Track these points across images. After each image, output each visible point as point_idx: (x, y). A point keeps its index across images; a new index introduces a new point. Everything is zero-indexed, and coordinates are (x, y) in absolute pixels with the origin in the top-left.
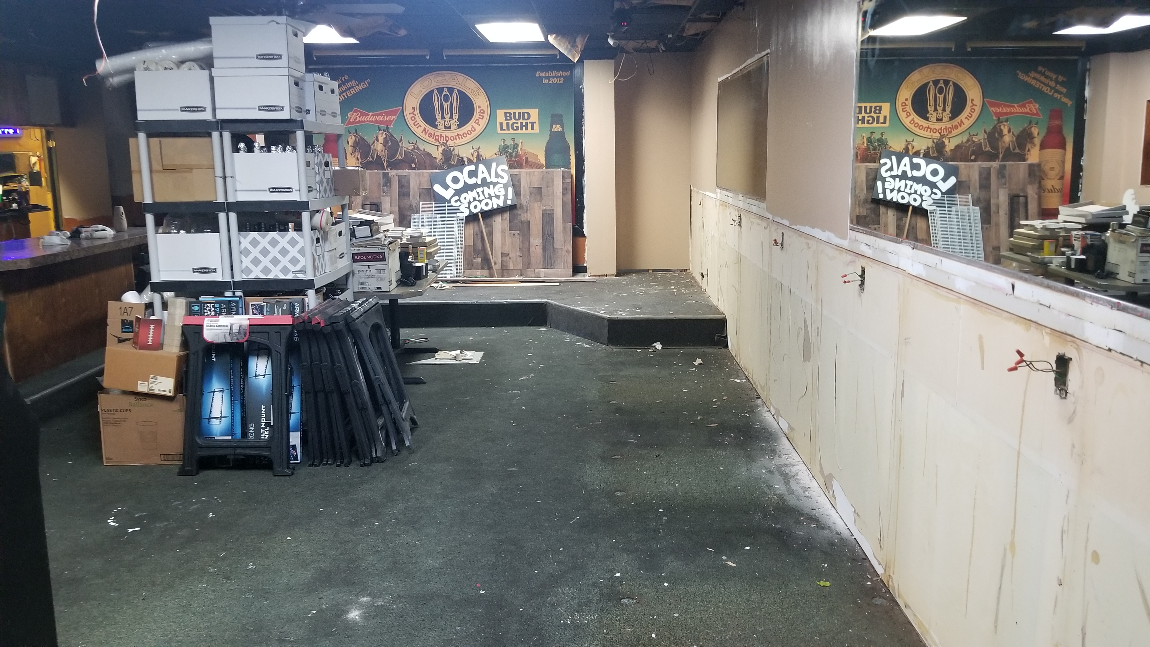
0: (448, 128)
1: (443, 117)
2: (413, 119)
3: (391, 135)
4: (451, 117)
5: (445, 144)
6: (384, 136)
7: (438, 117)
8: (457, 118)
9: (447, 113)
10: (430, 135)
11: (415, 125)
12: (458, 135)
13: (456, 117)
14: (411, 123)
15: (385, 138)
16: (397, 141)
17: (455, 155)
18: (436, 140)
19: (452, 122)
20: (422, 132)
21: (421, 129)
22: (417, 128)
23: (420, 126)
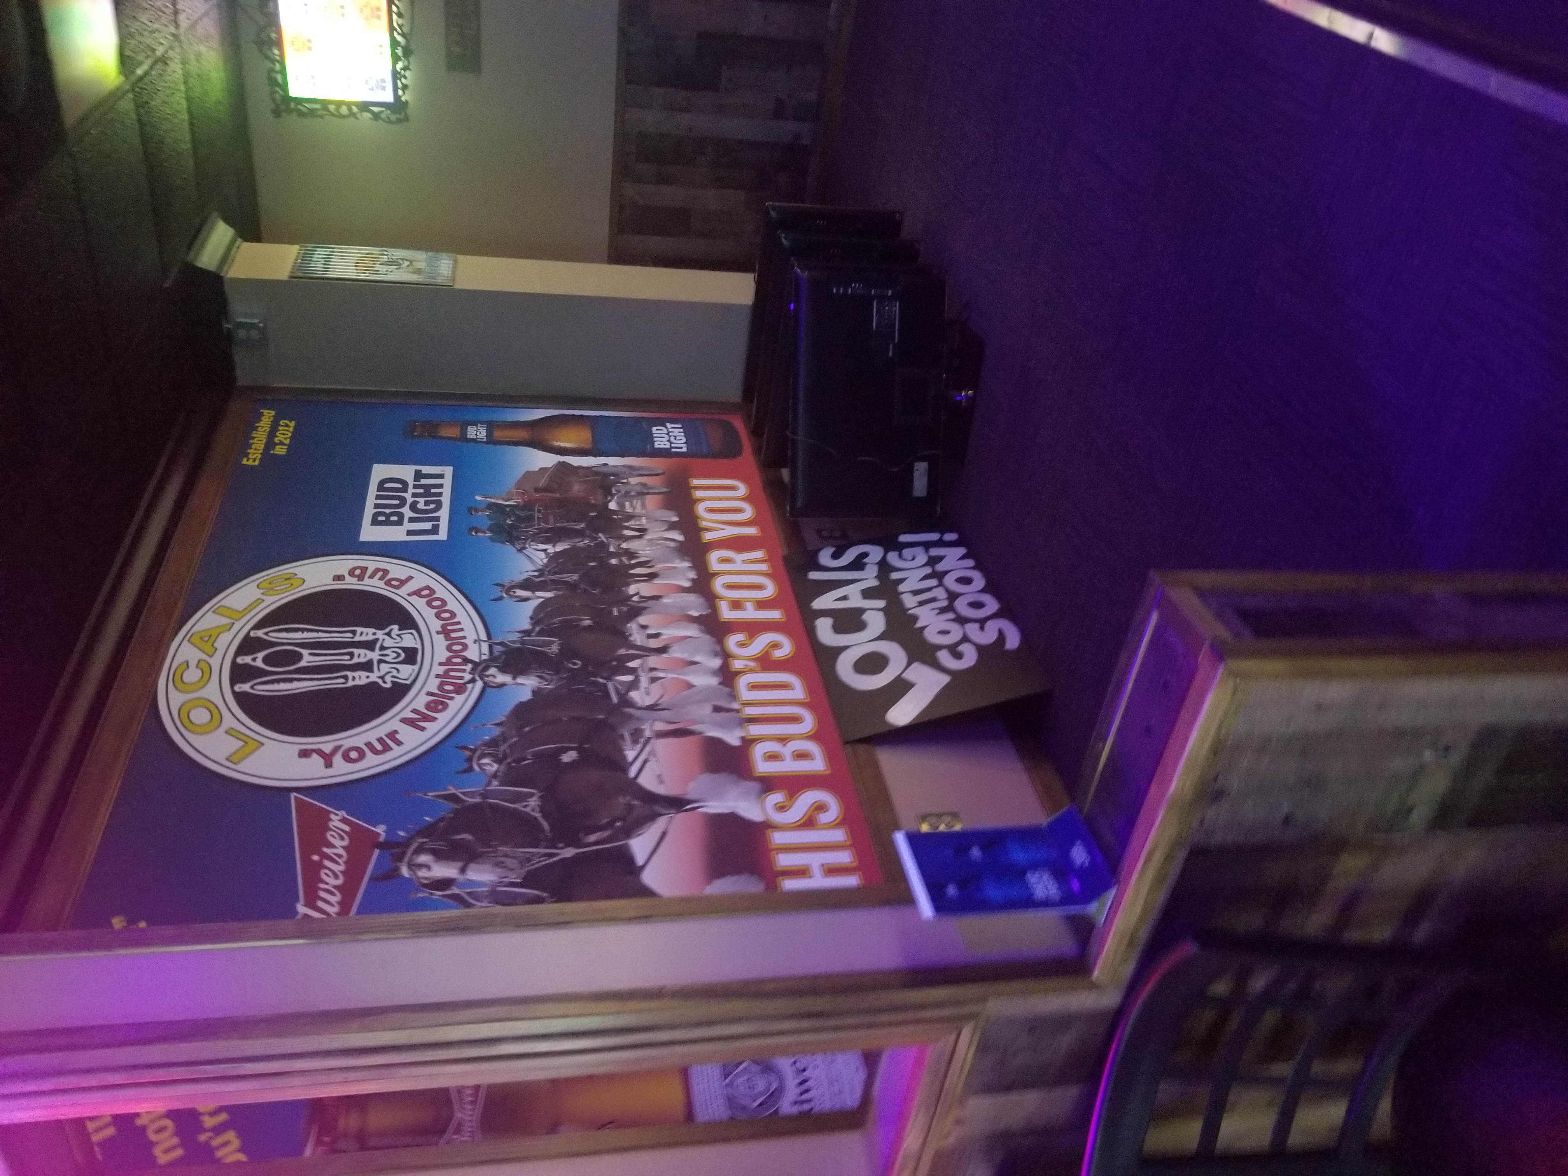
1: (367, 666)
2: (354, 755)
4: (370, 645)
5: (480, 668)
7: (361, 678)
8: (371, 631)
9: (348, 657)
10: (438, 704)
11: (387, 748)
12: (445, 632)
13: (366, 634)
14: (373, 764)
15: (439, 855)
16: (456, 812)
17: (523, 642)
18: (460, 689)
19: (388, 642)
20: (422, 729)
21: (407, 734)
22: (399, 743)
23: (392, 735)
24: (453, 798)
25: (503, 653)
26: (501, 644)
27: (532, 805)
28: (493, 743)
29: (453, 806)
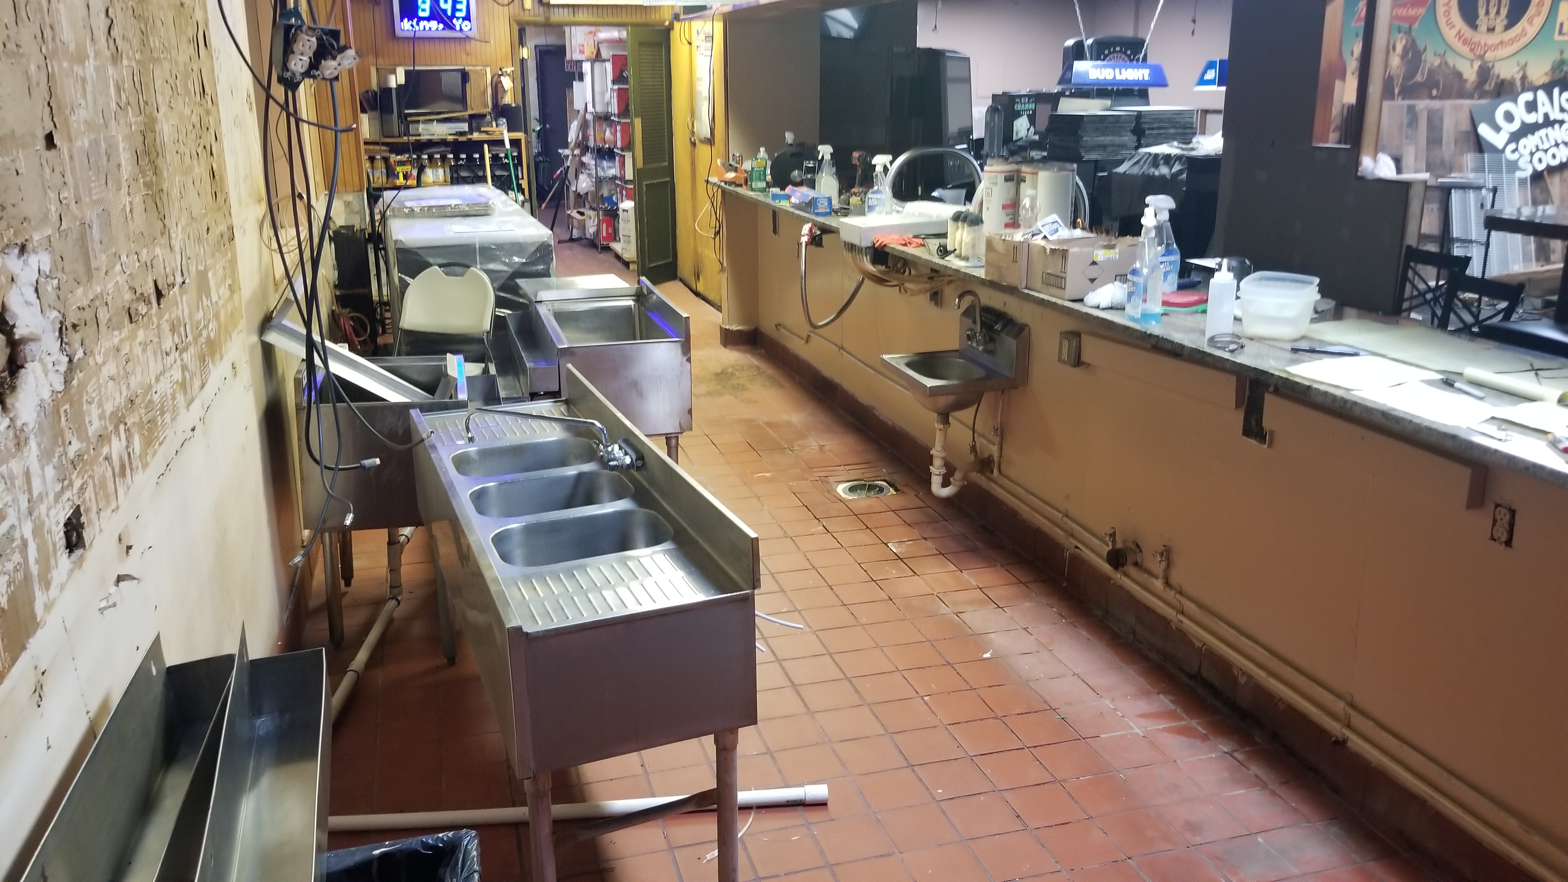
0: (1491, 30)
1: (1487, 13)
2: (1447, 14)
3: (1414, 42)
4: (1498, 12)
5: (1482, 57)
6: (1404, 42)
7: (1482, 11)
8: (1506, 13)
10: (1465, 42)
11: (1448, 25)
12: (1501, 43)
13: (1504, 11)
14: (1442, 20)
15: (1405, 47)
16: (1420, 51)
17: (1494, 75)
18: (1472, 50)
19: (1499, 20)
20: (1456, 36)
21: (1454, 31)
22: (1450, 29)
23: (1453, 26)
24: (1425, 50)
25: (1488, 67)
26: (1493, 66)
27: (1419, 78)
28: (1446, 64)
29: (1422, 51)
